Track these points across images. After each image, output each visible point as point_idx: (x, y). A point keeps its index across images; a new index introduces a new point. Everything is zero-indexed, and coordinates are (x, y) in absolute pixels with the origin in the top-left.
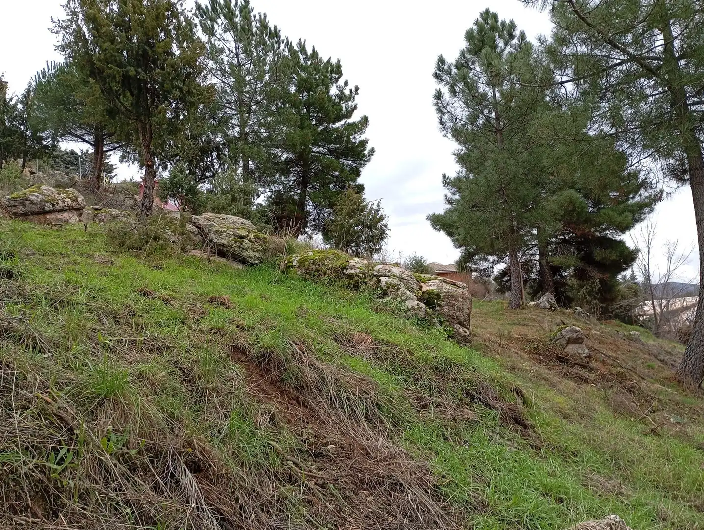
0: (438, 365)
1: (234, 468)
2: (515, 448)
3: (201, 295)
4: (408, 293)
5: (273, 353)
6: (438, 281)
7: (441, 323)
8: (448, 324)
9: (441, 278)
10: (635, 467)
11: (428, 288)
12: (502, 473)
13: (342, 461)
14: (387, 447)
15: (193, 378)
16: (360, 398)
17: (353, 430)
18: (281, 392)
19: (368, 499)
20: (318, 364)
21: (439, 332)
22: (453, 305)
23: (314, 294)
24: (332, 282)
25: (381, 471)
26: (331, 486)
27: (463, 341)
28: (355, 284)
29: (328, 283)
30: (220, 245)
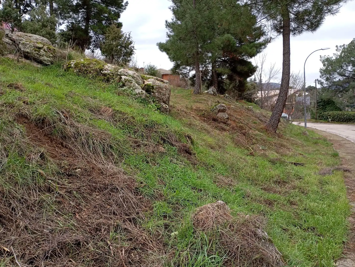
0: (148, 124)
2: (183, 165)
3: (4, 82)
4: (137, 85)
5: (45, 118)
6: (153, 79)
7: (154, 101)
8: (158, 102)
9: (155, 78)
10: (240, 171)
11: (148, 83)
12: (173, 179)
13: (84, 177)
14: (113, 168)
16: (101, 143)
17: (95, 160)
18: (51, 140)
19: (97, 197)
20: (76, 124)
21: (153, 106)
22: (160, 92)
23: (83, 83)
24: (94, 77)
25: (107, 182)
26: (75, 192)
27: (165, 111)
28: (107, 79)
29: (92, 78)
30: (26, 52)
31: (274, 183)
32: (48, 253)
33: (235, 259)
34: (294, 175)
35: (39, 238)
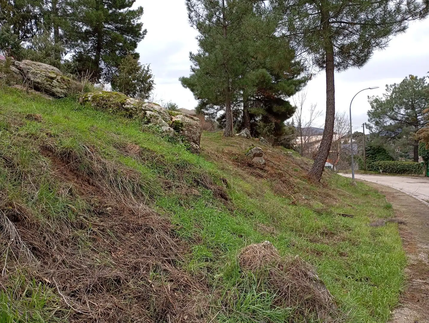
0: (179, 164)
1: (42, 220)
2: (220, 210)
3: (20, 113)
4: (164, 122)
5: (72, 151)
6: (182, 115)
7: (183, 141)
8: (187, 141)
9: (184, 114)
10: (282, 221)
11: (176, 119)
12: (211, 223)
13: (116, 217)
14: (145, 209)
15: (14, 165)
16: (129, 181)
17: (124, 199)
18: (78, 177)
19: (131, 237)
20: (103, 160)
21: (181, 146)
22: (190, 131)
23: (102, 119)
24: (115, 112)
25: (140, 222)
26: (108, 230)
27: (196, 151)
28: (130, 114)
29: (112, 113)
30: (36, 82)
31: (321, 234)
32: (89, 287)
33: (285, 299)
34: (343, 226)
35: (78, 272)
